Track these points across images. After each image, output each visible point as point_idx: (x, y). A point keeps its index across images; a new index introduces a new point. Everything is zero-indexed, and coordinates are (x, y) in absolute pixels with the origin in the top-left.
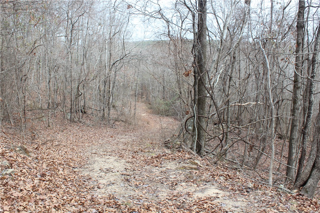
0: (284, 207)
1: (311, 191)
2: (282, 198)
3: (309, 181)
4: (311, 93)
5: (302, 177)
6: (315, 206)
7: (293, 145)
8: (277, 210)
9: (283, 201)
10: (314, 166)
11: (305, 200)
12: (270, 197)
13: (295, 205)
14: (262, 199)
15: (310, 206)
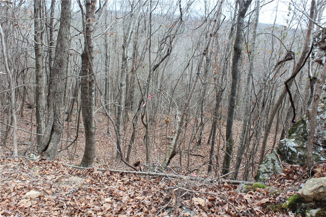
0: (27, 175)
1: (52, 154)
2: (25, 167)
3: (50, 145)
4: (51, 60)
5: (43, 142)
6: (56, 166)
7: (40, 113)
8: (20, 180)
9: (26, 170)
10: (53, 130)
11: (47, 163)
12: (12, 169)
13: (38, 171)
14: (4, 174)
15: (51, 168)
